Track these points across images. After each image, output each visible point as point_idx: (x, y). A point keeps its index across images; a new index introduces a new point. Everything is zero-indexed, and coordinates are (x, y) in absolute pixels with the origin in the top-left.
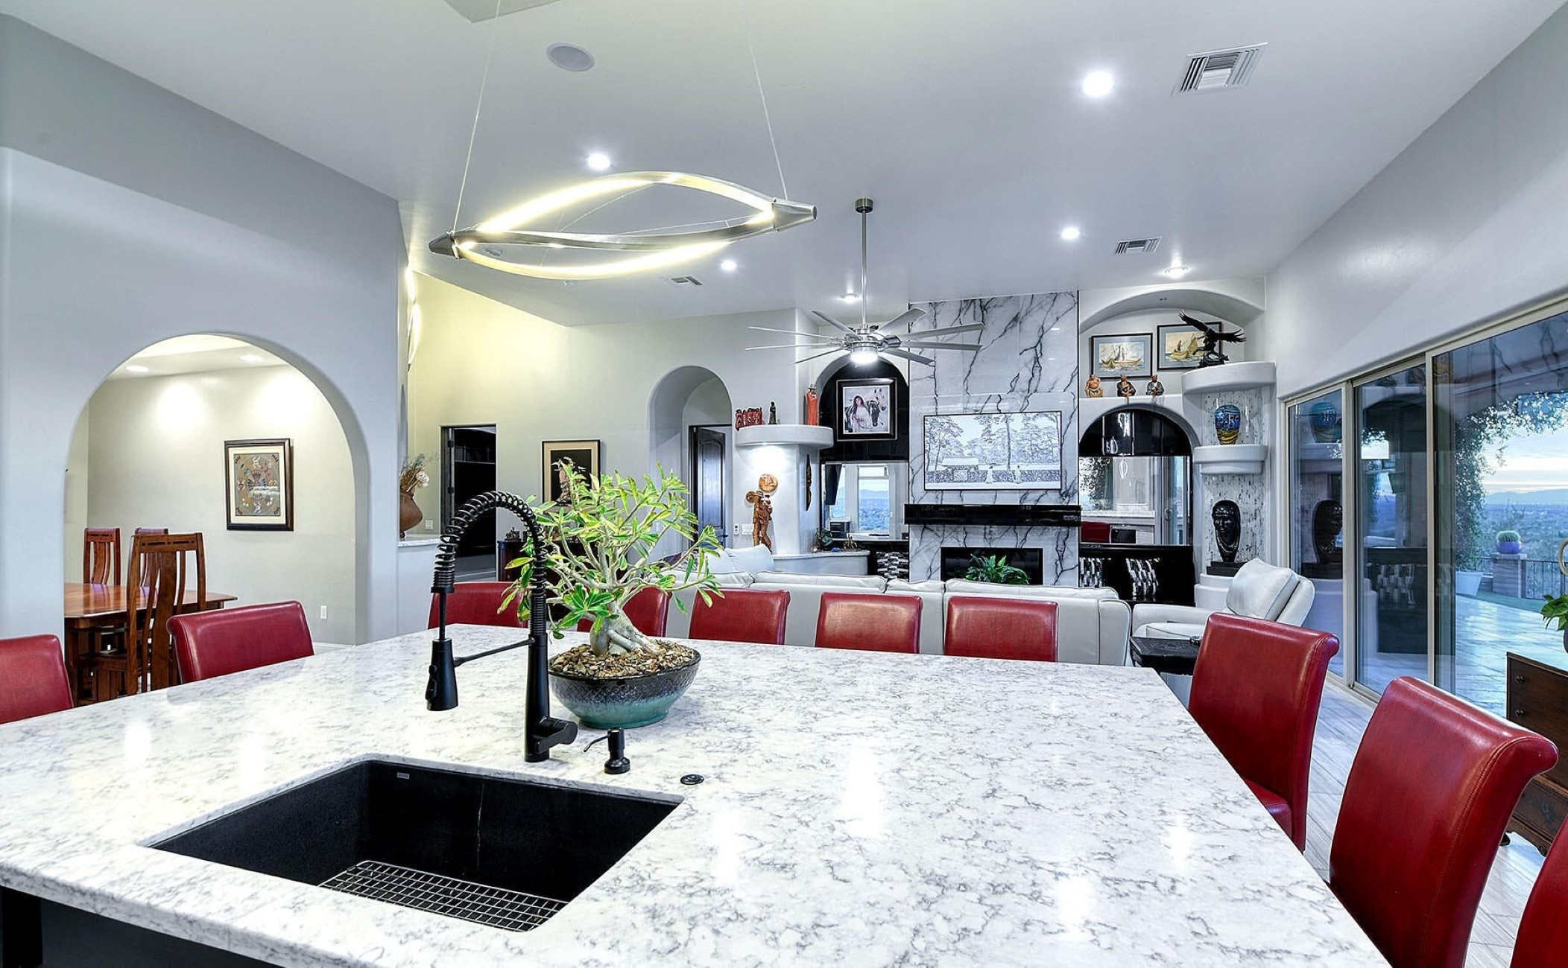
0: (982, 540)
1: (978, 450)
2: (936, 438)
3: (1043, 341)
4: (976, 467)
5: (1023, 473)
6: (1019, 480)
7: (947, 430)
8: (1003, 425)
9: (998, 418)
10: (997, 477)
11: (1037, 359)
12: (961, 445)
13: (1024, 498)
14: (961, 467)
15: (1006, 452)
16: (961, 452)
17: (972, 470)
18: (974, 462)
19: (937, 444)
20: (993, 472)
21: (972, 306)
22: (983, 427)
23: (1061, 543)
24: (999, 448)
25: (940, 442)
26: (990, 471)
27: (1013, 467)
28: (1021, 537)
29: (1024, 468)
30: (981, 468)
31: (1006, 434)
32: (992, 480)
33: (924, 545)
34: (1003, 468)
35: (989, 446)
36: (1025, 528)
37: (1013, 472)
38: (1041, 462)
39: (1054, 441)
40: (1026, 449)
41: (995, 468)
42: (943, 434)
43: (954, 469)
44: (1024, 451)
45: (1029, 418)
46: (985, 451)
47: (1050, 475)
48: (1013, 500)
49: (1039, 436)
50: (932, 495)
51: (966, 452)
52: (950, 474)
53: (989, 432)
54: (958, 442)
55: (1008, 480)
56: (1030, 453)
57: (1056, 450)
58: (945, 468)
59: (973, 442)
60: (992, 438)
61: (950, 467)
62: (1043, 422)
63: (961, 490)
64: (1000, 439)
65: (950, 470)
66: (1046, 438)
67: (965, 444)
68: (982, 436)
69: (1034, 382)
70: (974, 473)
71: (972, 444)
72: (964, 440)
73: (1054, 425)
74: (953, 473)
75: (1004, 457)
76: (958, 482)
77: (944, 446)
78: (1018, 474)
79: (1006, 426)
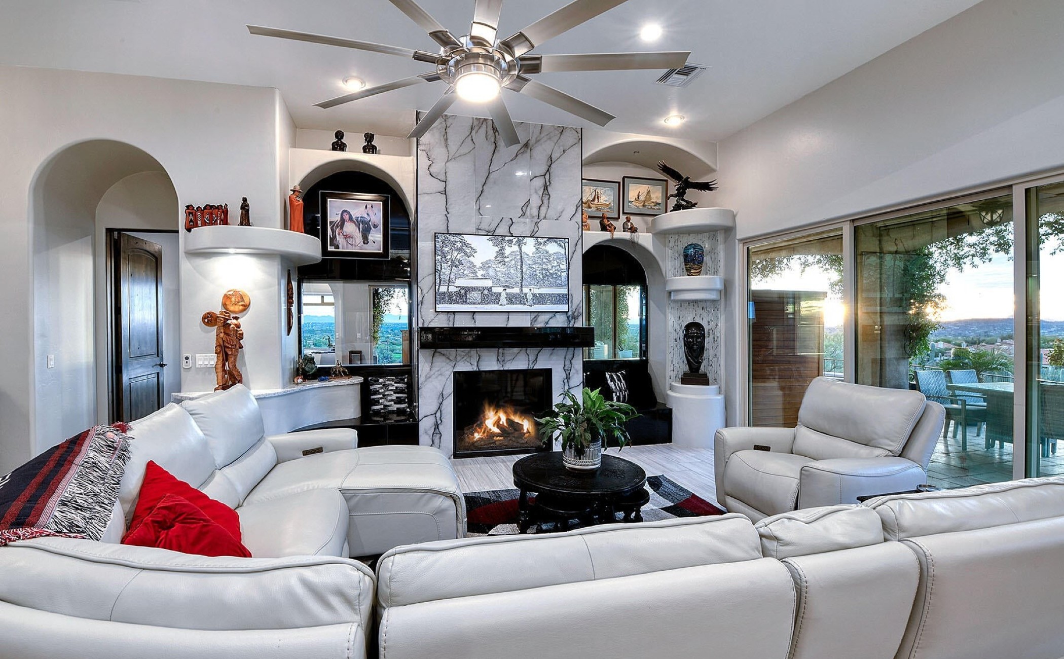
0: (495, 363)
1: (491, 272)
2: (449, 257)
3: (552, 170)
4: (490, 289)
5: (534, 295)
6: (531, 303)
7: (460, 250)
8: (515, 248)
9: (511, 241)
10: (511, 299)
11: (546, 187)
12: (474, 266)
13: (534, 320)
14: (474, 289)
15: (519, 275)
16: (475, 273)
17: (486, 292)
18: (488, 283)
19: (450, 263)
20: (507, 294)
21: (484, 126)
22: (497, 249)
23: (568, 363)
24: (512, 271)
25: (453, 262)
26: (504, 295)
27: (526, 290)
28: (532, 358)
29: (537, 291)
30: (495, 290)
31: (519, 257)
32: (506, 302)
33: (435, 369)
34: (516, 290)
35: (501, 269)
36: (535, 350)
37: (526, 294)
38: (550, 286)
39: (562, 267)
40: (538, 272)
41: (508, 291)
42: (455, 253)
43: (468, 290)
44: (536, 275)
45: (540, 244)
46: (499, 274)
47: (559, 299)
48: (523, 322)
49: (550, 261)
50: (443, 317)
51: (480, 273)
52: (462, 295)
53: (503, 254)
54: (471, 263)
55: (521, 303)
56: (541, 277)
57: (564, 274)
58: (458, 289)
59: (487, 263)
60: (506, 260)
61: (463, 288)
62: (552, 248)
63: (474, 312)
64: (513, 262)
65: (463, 291)
66: (555, 264)
67: (478, 264)
68: (496, 257)
69: (543, 209)
70: (488, 296)
71: (486, 265)
72: (477, 260)
73: (563, 251)
74: (466, 294)
75: (517, 279)
76: (471, 303)
77: (456, 266)
78: (530, 297)
79: (518, 250)
